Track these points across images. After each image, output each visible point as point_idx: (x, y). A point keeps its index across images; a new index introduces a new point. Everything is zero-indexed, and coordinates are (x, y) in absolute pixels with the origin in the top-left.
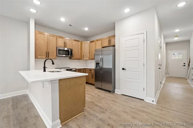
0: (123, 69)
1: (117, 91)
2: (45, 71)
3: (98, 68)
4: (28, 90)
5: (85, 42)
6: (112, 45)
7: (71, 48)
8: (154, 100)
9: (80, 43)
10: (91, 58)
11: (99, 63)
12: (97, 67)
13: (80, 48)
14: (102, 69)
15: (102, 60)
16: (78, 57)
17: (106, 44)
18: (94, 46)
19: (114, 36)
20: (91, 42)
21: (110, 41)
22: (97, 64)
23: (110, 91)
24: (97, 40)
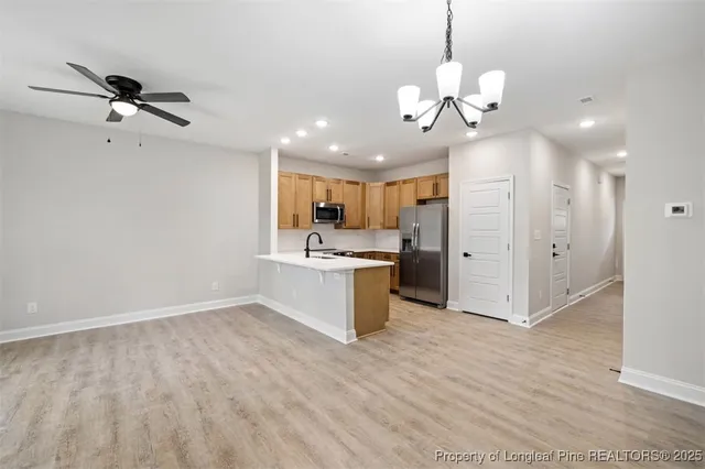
0: (466, 255)
1: (452, 305)
2: (308, 256)
3: (407, 251)
4: (259, 296)
5: (372, 184)
6: (441, 195)
7: (340, 201)
8: (527, 319)
9: (360, 187)
10: (387, 225)
11: (410, 241)
12: (404, 249)
13: (359, 199)
14: (417, 253)
15: (417, 231)
16: (357, 223)
17: (427, 193)
18: (396, 195)
19: (447, 174)
20: (388, 184)
21: (436, 187)
22: (406, 242)
23: (434, 305)
24: (405, 182)
